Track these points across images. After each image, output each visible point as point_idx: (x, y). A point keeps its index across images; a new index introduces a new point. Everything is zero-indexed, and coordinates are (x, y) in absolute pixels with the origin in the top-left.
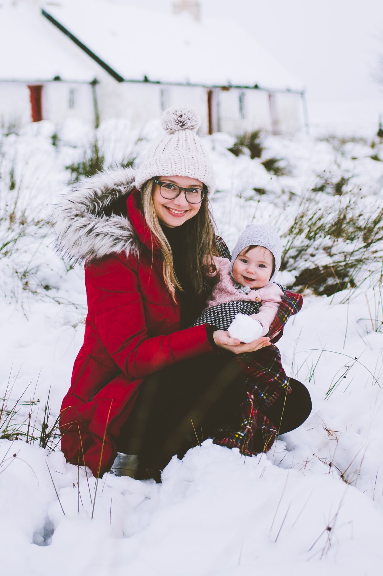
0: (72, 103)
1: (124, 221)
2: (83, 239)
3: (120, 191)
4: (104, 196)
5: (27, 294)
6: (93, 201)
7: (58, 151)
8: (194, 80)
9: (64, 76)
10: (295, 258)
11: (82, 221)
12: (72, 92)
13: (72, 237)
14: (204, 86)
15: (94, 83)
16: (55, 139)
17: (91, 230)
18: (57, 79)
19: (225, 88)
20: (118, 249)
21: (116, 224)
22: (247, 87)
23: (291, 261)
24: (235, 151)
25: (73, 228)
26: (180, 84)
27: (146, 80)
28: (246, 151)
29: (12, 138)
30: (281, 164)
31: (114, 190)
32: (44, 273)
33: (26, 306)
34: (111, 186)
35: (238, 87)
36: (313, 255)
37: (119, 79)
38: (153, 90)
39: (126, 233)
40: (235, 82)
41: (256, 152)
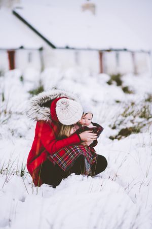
0: (30, 60)
9: (25, 46)
10: (119, 125)
12: (30, 54)
14: (97, 50)
15: (41, 49)
16: (22, 79)
17: (38, 111)
18: (22, 47)
19: (109, 51)
20: (44, 119)
24: (109, 83)
26: (84, 49)
27: (67, 48)
28: (114, 83)
30: (130, 89)
32: (20, 131)
35: (116, 50)
37: (53, 47)
38: (71, 53)
41: (119, 83)
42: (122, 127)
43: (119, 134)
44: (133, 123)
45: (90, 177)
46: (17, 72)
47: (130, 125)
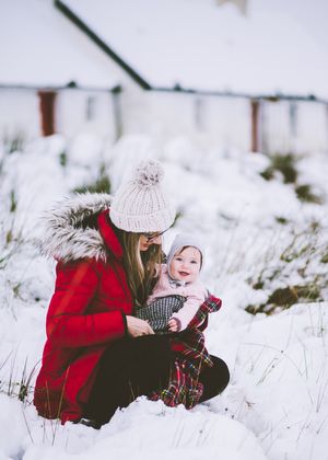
0: (89, 114)
1: (96, 233)
2: (64, 245)
3: (91, 211)
4: (79, 214)
5: (18, 300)
6: (71, 216)
7: (65, 174)
8: (236, 88)
9: (80, 81)
10: (271, 279)
11: (63, 231)
12: (90, 101)
13: (55, 242)
14: (247, 97)
15: (117, 90)
16: (63, 159)
17: (71, 238)
18: (72, 85)
19: (273, 99)
20: (90, 254)
21: (89, 235)
22: (301, 99)
23: (267, 282)
24: (267, 176)
25: (57, 236)
27: (178, 89)
28: (279, 176)
29: (15, 155)
30: (315, 191)
31: (86, 210)
32: (35, 286)
33: (16, 310)
34: (84, 206)
35: (290, 98)
36: (287, 276)
37: (146, 86)
38: (185, 102)
39: (97, 242)
40: (286, 91)
41: (290, 176)
42: (278, 284)
43: (269, 302)
44: (304, 276)
45: (182, 406)
46: (56, 143)
47: (295, 281)
